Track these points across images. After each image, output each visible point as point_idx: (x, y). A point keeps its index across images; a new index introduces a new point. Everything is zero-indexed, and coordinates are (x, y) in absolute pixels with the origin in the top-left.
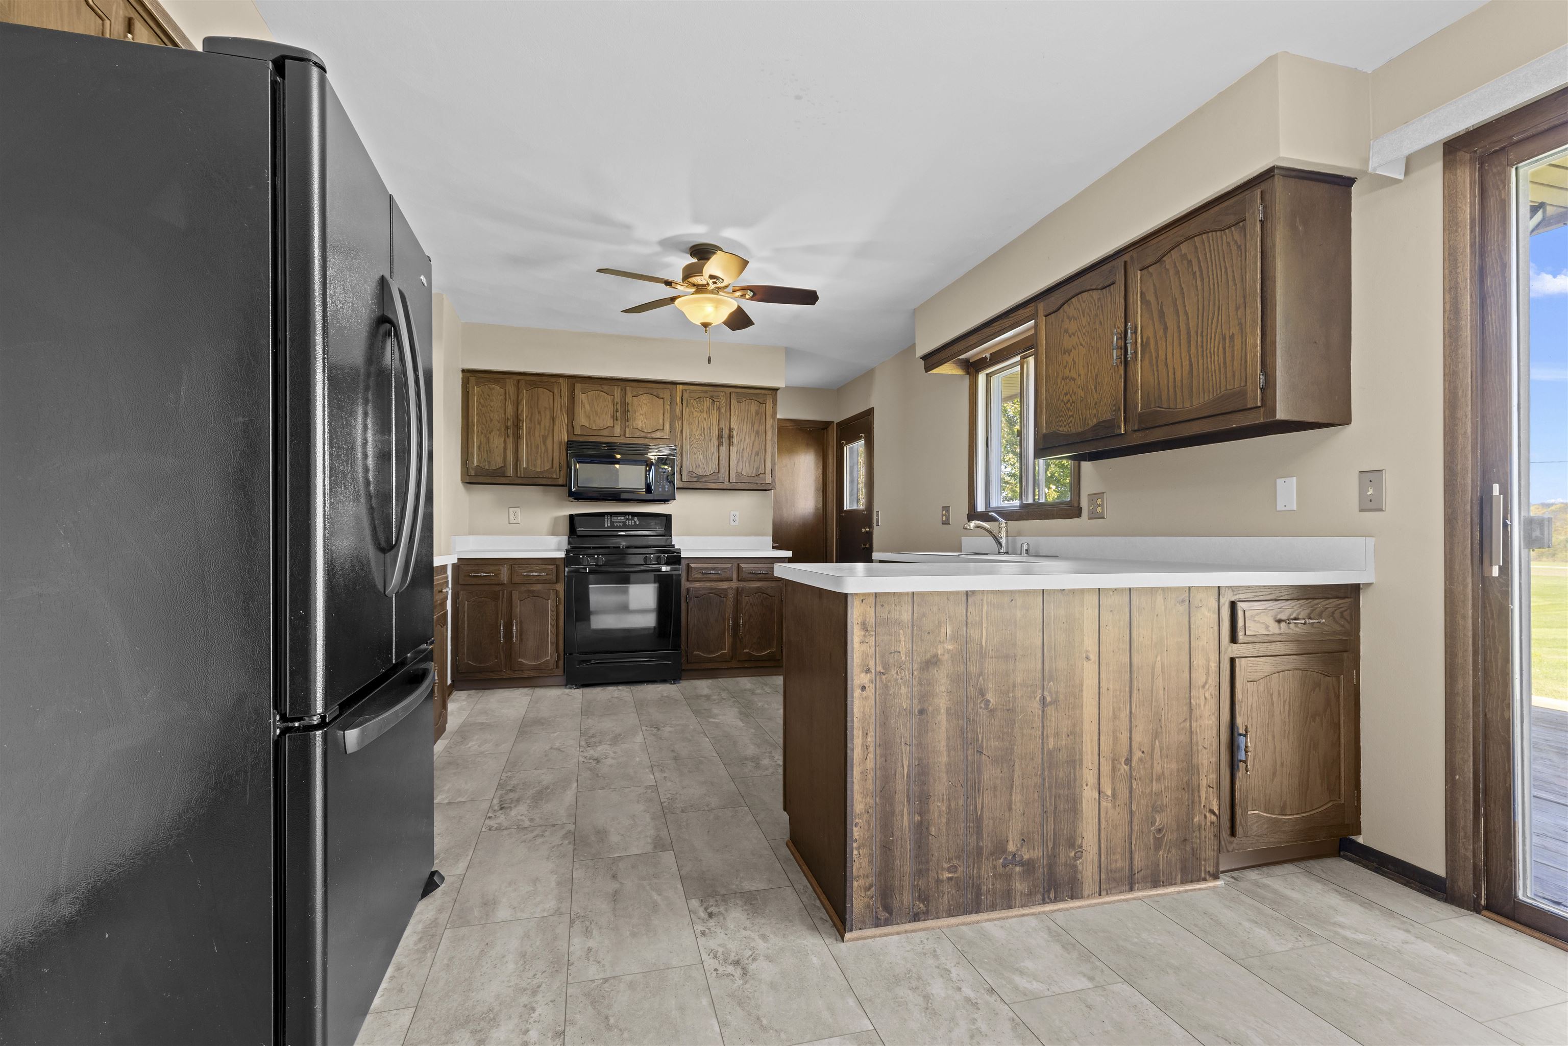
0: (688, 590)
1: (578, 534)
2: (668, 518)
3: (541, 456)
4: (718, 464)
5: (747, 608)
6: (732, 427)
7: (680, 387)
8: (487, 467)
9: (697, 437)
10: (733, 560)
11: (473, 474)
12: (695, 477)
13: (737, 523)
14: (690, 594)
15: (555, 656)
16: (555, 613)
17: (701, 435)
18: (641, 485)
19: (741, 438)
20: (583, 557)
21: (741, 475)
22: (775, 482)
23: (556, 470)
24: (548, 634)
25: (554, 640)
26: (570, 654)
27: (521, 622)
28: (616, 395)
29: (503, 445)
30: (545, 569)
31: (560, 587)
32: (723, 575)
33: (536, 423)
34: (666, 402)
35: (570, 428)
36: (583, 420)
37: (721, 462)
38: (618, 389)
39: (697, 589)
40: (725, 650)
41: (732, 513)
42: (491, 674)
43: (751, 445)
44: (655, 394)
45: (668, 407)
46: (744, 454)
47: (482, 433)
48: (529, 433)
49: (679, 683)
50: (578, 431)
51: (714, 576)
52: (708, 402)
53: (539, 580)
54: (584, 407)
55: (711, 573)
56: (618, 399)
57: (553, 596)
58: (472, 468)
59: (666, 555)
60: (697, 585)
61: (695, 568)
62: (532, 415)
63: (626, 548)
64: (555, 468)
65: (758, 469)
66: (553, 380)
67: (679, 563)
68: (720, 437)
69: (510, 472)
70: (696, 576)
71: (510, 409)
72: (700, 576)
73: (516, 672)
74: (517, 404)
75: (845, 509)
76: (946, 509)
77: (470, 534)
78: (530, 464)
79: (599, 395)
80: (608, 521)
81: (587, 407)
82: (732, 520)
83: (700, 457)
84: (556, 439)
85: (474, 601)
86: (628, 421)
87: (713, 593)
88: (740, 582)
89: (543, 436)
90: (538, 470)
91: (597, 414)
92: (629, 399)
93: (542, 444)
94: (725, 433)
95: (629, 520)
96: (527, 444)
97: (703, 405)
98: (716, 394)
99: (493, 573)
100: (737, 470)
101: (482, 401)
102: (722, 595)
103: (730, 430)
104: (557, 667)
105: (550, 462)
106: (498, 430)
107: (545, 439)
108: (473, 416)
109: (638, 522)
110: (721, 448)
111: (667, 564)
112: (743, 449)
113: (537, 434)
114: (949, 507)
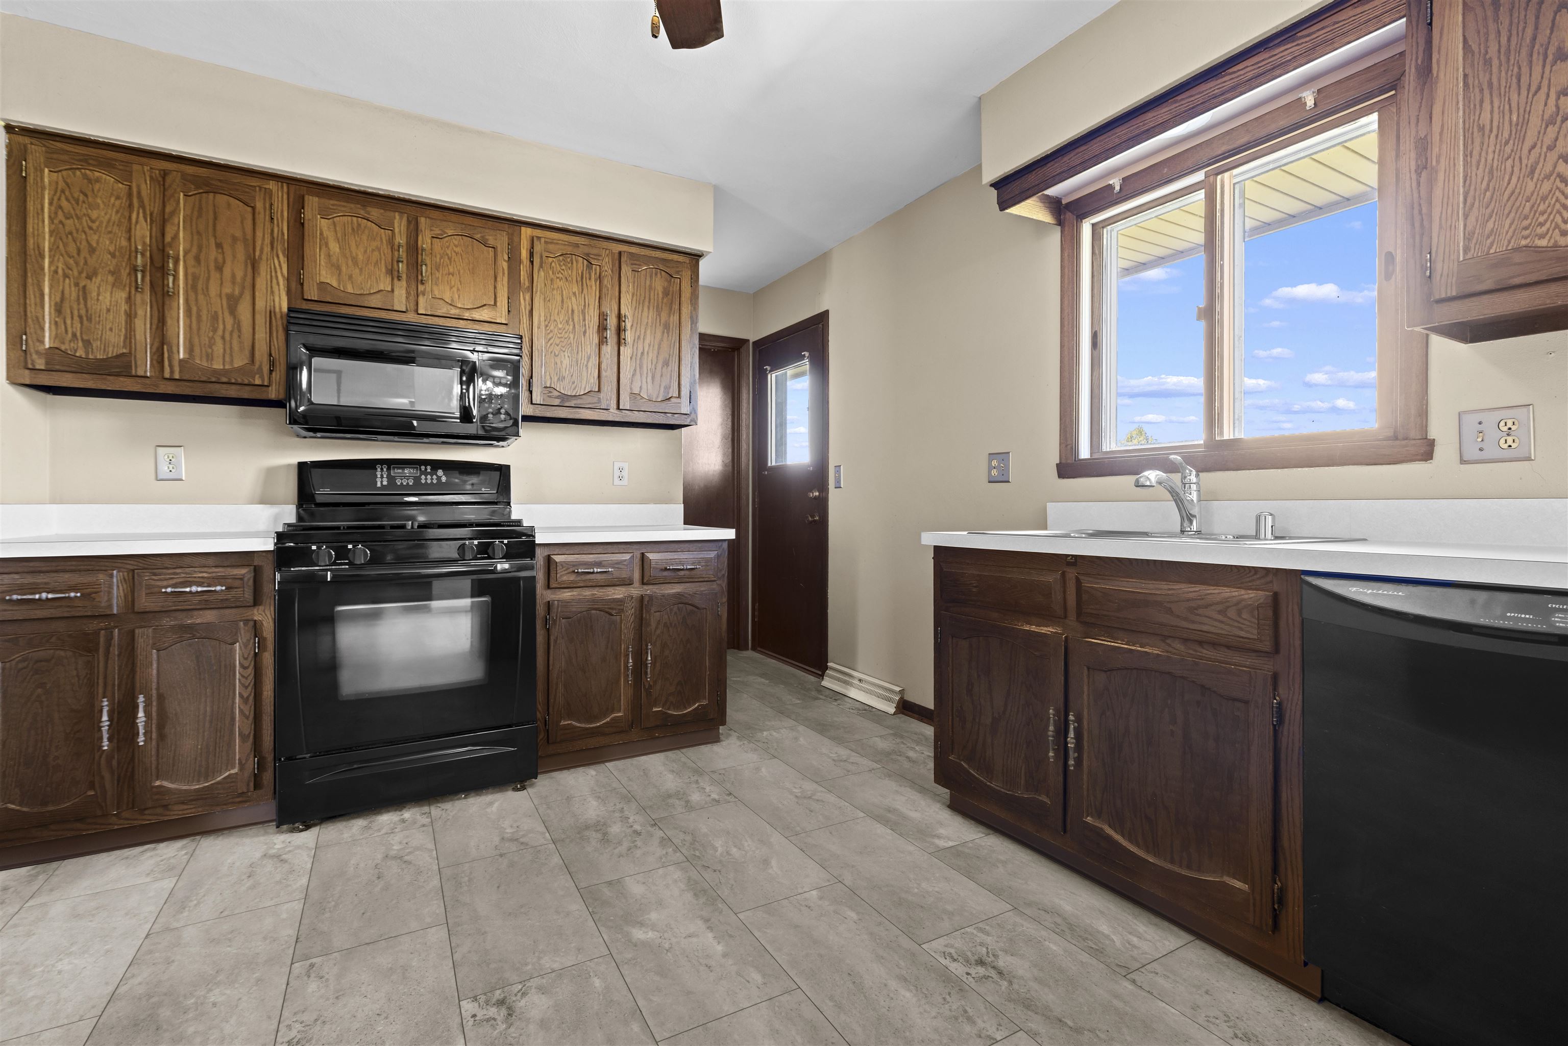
0: (549, 605)
1: (318, 501)
2: (502, 472)
3: (223, 338)
4: (599, 376)
5: (658, 632)
6: (623, 312)
7: (526, 232)
8: (80, 353)
9: (560, 326)
10: (635, 547)
11: (40, 364)
12: (557, 397)
13: (625, 482)
14: (553, 615)
15: (252, 764)
16: (251, 670)
17: (567, 322)
18: (454, 407)
19: (638, 333)
20: (319, 548)
21: (639, 397)
22: (696, 413)
23: (260, 368)
24: (233, 719)
25: (248, 729)
26: (289, 759)
27: (161, 698)
28: (397, 230)
29: (124, 307)
30: (224, 578)
31: (266, 616)
32: (617, 574)
33: (212, 266)
34: (499, 255)
35: (294, 285)
36: (323, 272)
37: (603, 374)
38: (401, 218)
39: (565, 603)
40: (619, 711)
41: (617, 465)
42: (78, 825)
43: (656, 347)
44: (478, 236)
45: (505, 265)
46: (645, 362)
47: (66, 276)
48: (194, 287)
49: (532, 785)
50: (312, 293)
51: (599, 577)
52: (581, 264)
53: (206, 602)
54: (327, 245)
55: (593, 573)
56: (401, 239)
57: (244, 634)
58: (37, 352)
59: (506, 541)
60: (567, 595)
61: (563, 564)
62: (200, 248)
63: (419, 527)
64: (257, 366)
65: (667, 388)
66: (254, 182)
67: (532, 556)
68: (602, 328)
69: (145, 366)
70: (565, 578)
71: (143, 231)
72: (572, 577)
73: (146, 812)
74: (161, 222)
75: (769, 465)
76: (1003, 456)
77: (53, 501)
78: (197, 350)
79: (359, 225)
80: (382, 477)
81: (334, 247)
82: (616, 477)
83: (566, 362)
84: (260, 304)
85: (24, 660)
86: (422, 284)
87: (596, 609)
88: (645, 587)
89: (230, 297)
90: (218, 365)
91: (355, 263)
92: (425, 241)
93: (227, 314)
94: (612, 322)
95: (426, 474)
96: (188, 312)
97: (571, 268)
98: (595, 251)
99: (76, 591)
100: (631, 389)
101: (64, 203)
102: (613, 612)
103: (619, 316)
104: (257, 785)
105: (247, 352)
106: (112, 273)
107: (233, 303)
108: (39, 235)
109: (444, 479)
110: (604, 348)
111: (507, 557)
112: (642, 353)
113: (213, 290)
114: (1009, 453)
